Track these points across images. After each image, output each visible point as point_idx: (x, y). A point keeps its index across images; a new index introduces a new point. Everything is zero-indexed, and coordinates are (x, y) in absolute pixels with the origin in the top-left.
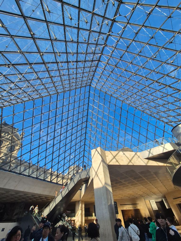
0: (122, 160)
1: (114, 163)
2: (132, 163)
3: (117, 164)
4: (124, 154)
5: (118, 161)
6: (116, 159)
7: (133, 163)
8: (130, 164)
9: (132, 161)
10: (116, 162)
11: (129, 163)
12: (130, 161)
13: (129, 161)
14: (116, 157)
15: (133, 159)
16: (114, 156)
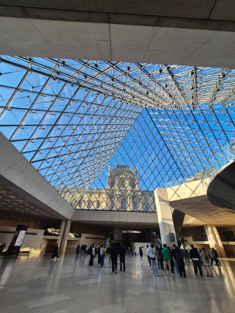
0: (184, 193)
1: (175, 198)
2: (195, 194)
3: (179, 199)
4: (186, 186)
5: (179, 196)
6: (177, 194)
7: (197, 194)
8: (194, 196)
9: (195, 192)
10: (177, 197)
11: (191, 195)
12: (194, 192)
13: (192, 192)
14: (177, 192)
15: (198, 189)
16: (175, 191)
